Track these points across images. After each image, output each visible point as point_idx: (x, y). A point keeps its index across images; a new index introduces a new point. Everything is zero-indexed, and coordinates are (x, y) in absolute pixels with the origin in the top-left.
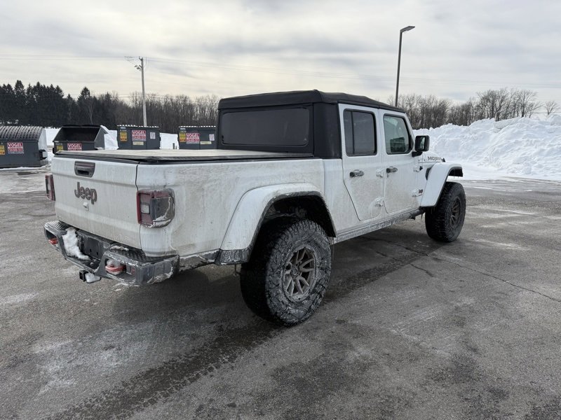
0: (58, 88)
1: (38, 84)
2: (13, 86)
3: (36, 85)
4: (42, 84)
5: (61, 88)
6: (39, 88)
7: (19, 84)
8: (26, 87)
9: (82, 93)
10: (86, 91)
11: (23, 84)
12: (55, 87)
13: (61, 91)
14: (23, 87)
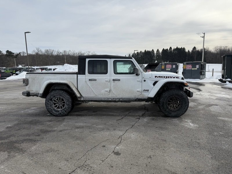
0: (184, 48)
1: (177, 47)
2: (169, 49)
3: (176, 48)
4: (178, 47)
5: (185, 48)
6: (177, 49)
7: (171, 48)
8: (173, 49)
9: (193, 49)
10: (195, 48)
11: (172, 48)
12: (183, 48)
13: (185, 49)
14: (172, 49)
